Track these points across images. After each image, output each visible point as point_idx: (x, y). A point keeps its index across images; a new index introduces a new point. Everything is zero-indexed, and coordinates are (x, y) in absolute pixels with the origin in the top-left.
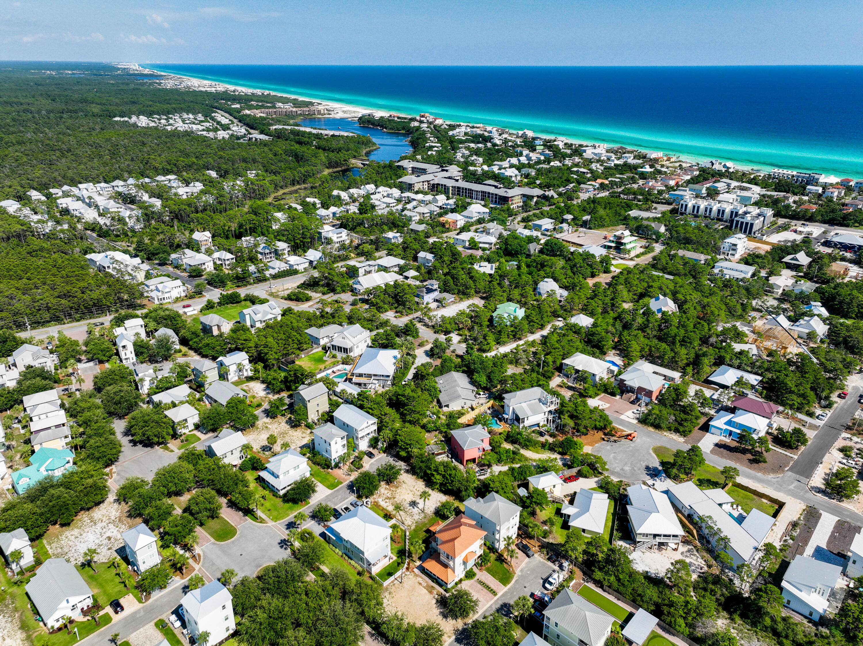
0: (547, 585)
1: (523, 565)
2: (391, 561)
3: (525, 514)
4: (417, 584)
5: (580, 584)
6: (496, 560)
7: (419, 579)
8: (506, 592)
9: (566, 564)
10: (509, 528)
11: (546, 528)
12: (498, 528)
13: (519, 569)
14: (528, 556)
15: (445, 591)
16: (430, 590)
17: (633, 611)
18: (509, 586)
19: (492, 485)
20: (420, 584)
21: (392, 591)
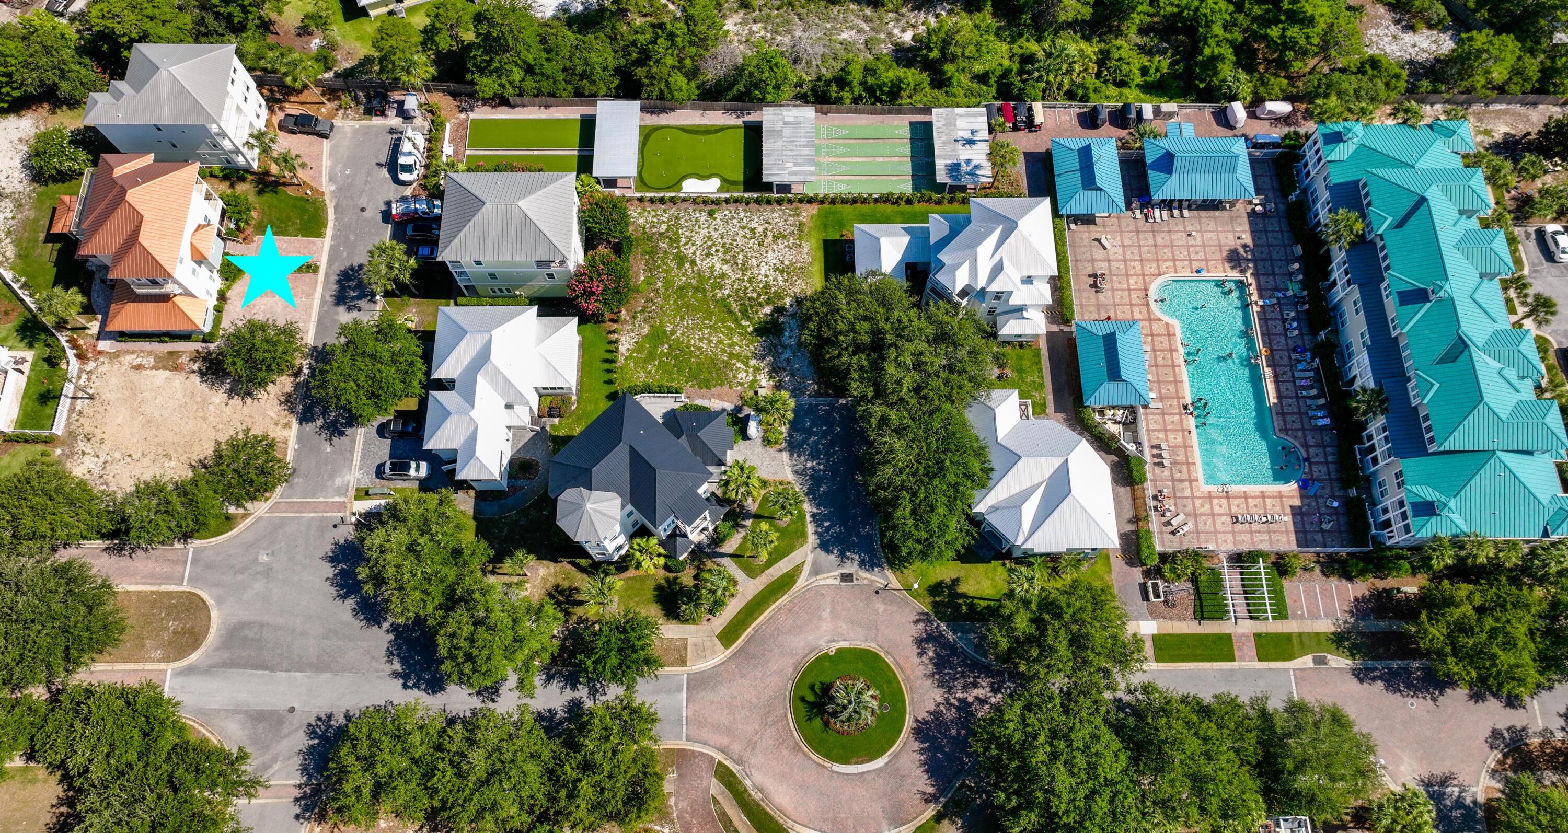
0: (404, 176)
1: (326, 162)
2: (26, 368)
3: (250, 47)
4: (134, 376)
5: (462, 125)
6: (260, 193)
7: (128, 359)
8: (333, 249)
9: (411, 102)
10: (238, 108)
11: (316, 43)
12: (214, 128)
13: (325, 178)
14: (324, 136)
15: (204, 341)
16: (170, 363)
17: (587, 110)
18: (329, 232)
19: (118, 29)
20: (139, 367)
21: (87, 429)
